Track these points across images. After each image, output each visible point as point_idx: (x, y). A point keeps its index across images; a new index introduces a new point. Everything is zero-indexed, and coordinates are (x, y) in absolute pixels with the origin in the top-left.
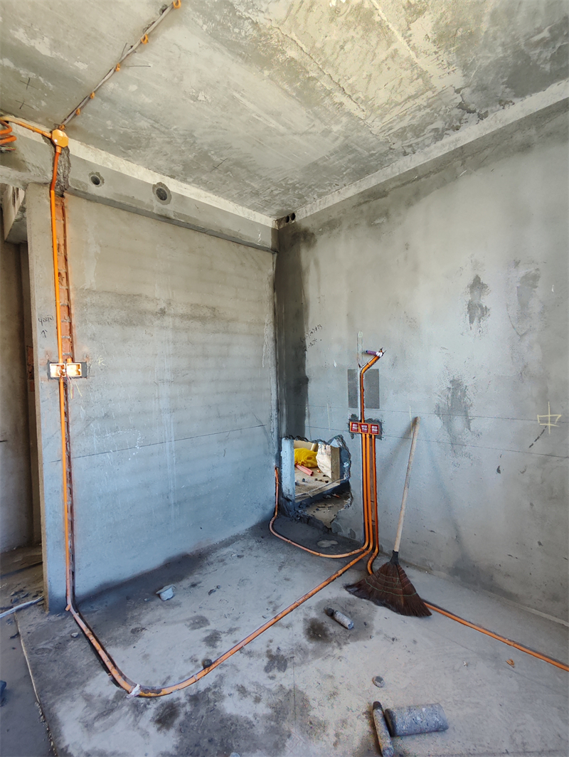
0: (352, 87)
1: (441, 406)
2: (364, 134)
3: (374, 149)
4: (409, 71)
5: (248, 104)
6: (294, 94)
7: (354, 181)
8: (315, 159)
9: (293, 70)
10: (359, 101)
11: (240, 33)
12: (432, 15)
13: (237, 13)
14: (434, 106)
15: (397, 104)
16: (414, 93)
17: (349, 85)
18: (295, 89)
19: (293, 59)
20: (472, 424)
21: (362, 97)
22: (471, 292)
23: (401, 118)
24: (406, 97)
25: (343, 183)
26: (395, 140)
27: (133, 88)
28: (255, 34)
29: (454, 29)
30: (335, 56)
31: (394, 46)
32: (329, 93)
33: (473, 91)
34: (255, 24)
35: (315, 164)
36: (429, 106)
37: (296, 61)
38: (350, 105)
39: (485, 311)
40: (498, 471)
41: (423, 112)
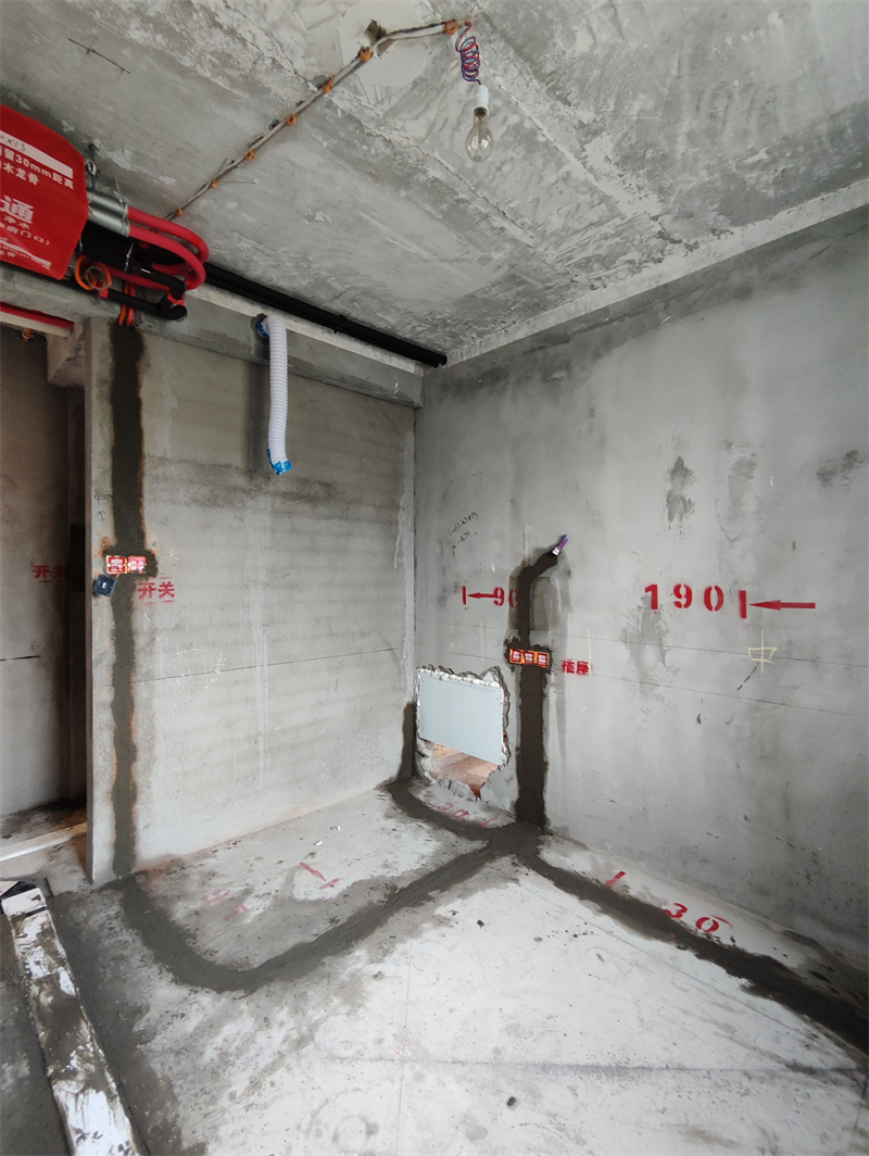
0: (515, 211)
1: (630, 630)
2: (534, 263)
3: (550, 281)
4: (587, 196)
5: (379, 225)
6: (440, 217)
7: (527, 318)
8: (470, 290)
9: (437, 191)
10: (526, 227)
11: (369, 150)
12: (611, 136)
13: (366, 130)
14: (625, 234)
15: (578, 232)
16: (596, 220)
17: (512, 209)
18: (442, 212)
19: (436, 180)
20: (668, 657)
21: (529, 222)
22: (672, 479)
23: (583, 247)
24: (587, 224)
25: (512, 319)
26: (577, 271)
27: (232, 205)
28: (388, 151)
29: (642, 151)
30: (490, 177)
31: (565, 168)
32: (486, 217)
33: (675, 219)
34: (388, 142)
35: (472, 296)
36: (618, 234)
37: (440, 182)
38: (513, 231)
39: (687, 505)
40: (699, 721)
41: (612, 241)
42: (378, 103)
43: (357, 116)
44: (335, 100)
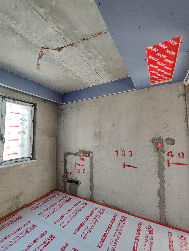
42: (60, 39)
43: (66, 36)
44: (70, 41)
